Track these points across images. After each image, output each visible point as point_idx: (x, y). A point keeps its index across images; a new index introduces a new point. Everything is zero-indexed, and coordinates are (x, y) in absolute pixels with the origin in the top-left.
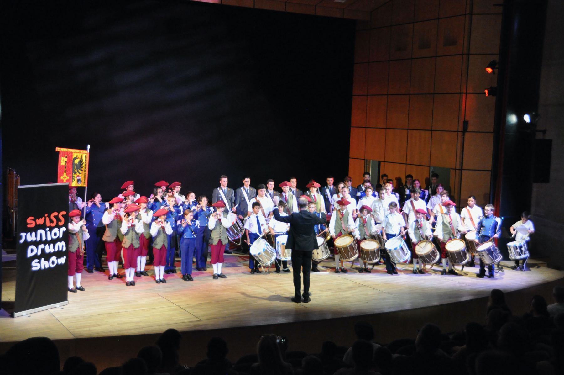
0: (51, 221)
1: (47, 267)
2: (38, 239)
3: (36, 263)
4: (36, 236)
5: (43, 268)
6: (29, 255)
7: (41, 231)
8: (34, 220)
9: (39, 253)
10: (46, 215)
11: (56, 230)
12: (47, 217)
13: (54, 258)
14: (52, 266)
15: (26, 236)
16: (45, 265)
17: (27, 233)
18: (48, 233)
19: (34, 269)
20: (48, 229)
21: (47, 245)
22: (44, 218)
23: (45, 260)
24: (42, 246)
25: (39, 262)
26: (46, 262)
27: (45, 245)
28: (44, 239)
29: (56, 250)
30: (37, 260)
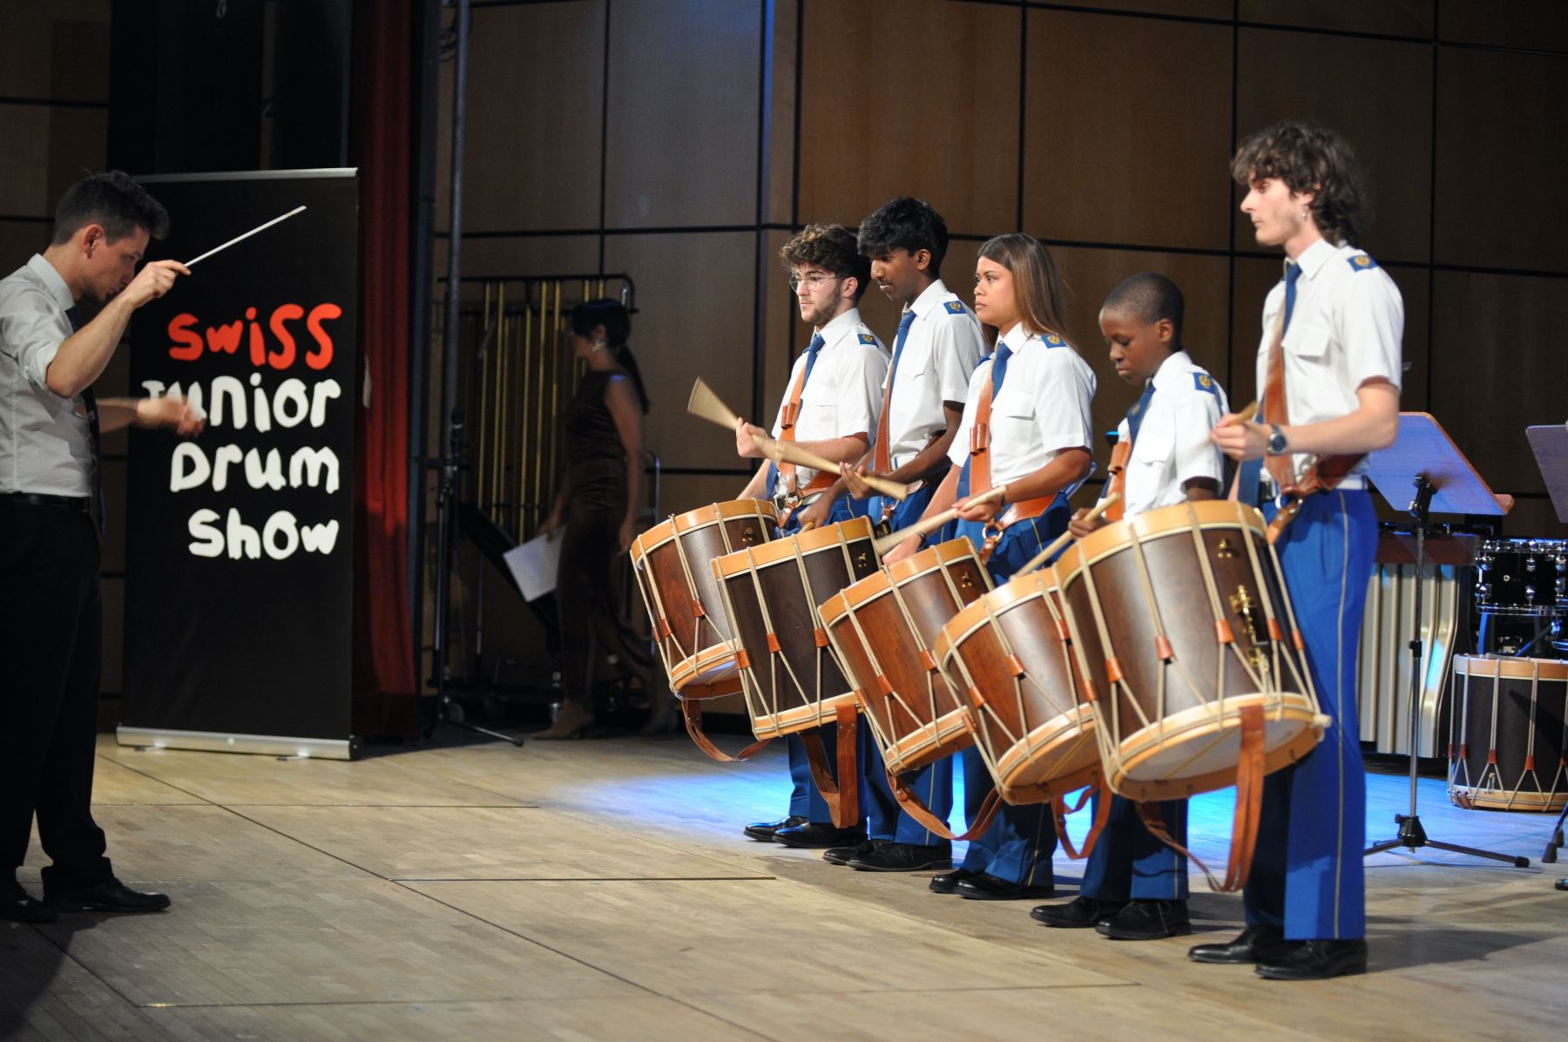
0: (273, 345)
1: (254, 552)
2: (216, 419)
3: (203, 523)
4: (207, 404)
6: (177, 483)
7: (224, 384)
8: (200, 329)
9: (220, 483)
10: (251, 313)
11: (292, 388)
12: (255, 320)
13: (282, 520)
14: (277, 554)
16: (243, 543)
17: (167, 385)
18: (260, 395)
19: (198, 550)
20: (256, 379)
21: (253, 456)
22: (238, 325)
23: (244, 521)
25: (221, 525)
26: (249, 533)
27: (245, 452)
28: (240, 421)
29: (296, 481)
30: (209, 515)
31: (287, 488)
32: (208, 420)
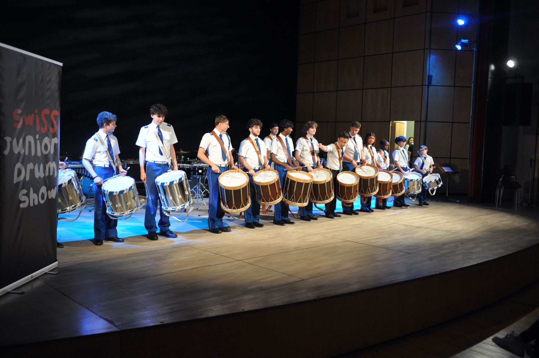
0: (42, 124)
1: (36, 203)
2: (27, 153)
3: (23, 195)
4: (24, 147)
5: (32, 205)
6: (16, 180)
7: (30, 138)
8: (23, 116)
9: (28, 179)
10: (36, 111)
11: (46, 140)
12: (37, 114)
13: (43, 189)
14: (42, 202)
15: (11, 143)
16: (34, 200)
17: (12, 139)
18: (38, 142)
19: (22, 206)
20: (37, 137)
21: (37, 166)
22: (33, 115)
23: (34, 192)
24: (30, 166)
25: (28, 195)
26: (36, 195)
27: (34, 165)
28: (33, 153)
29: (47, 174)
30: (25, 191)
31: (44, 177)
32: (25, 153)
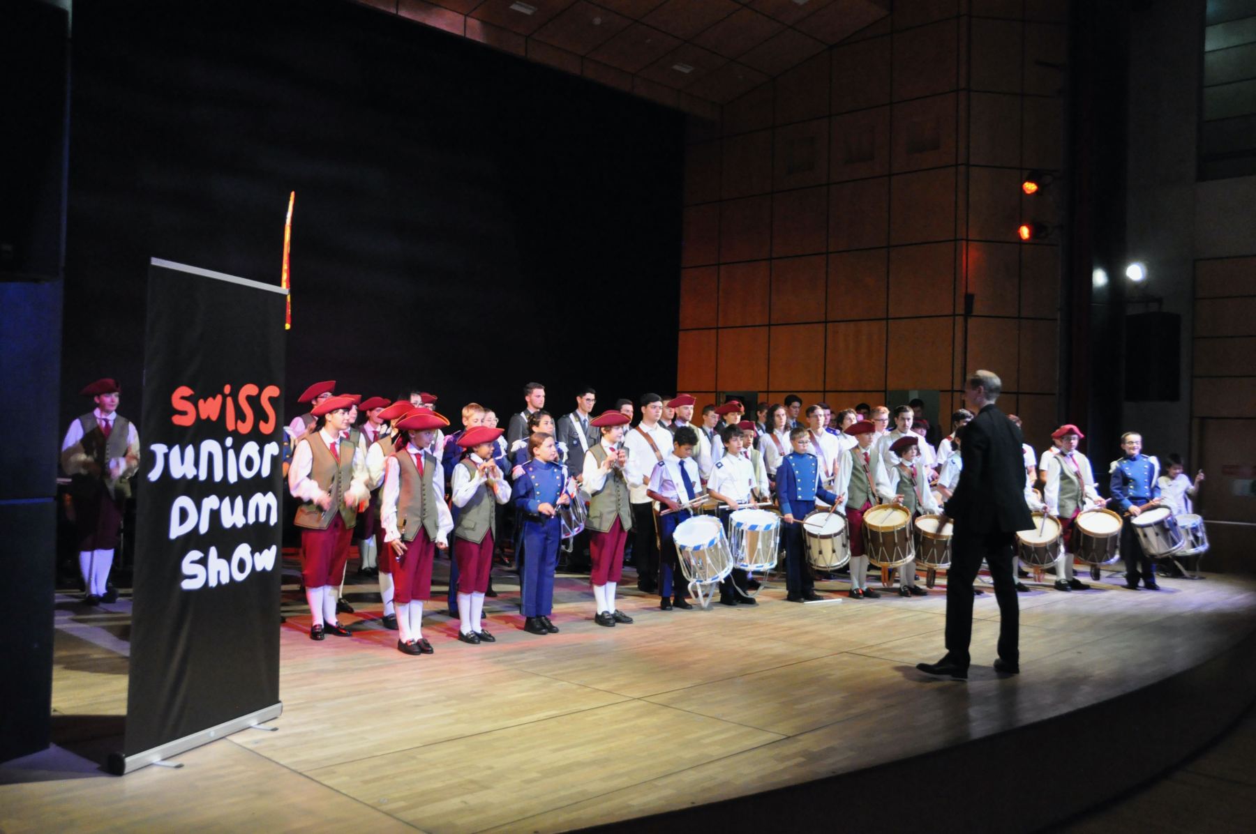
0: (240, 416)
1: (225, 580)
2: (203, 476)
3: (193, 562)
4: (197, 464)
5: (213, 583)
6: (177, 530)
7: (210, 446)
8: (193, 400)
9: (204, 529)
10: (227, 389)
11: (251, 448)
12: (229, 395)
13: (243, 551)
14: (240, 577)
15: (166, 456)
16: (219, 573)
17: (170, 448)
18: (231, 453)
19: (187, 585)
20: (229, 441)
21: (227, 501)
22: (219, 397)
23: (220, 556)
24: (211, 502)
25: (203, 562)
26: (223, 562)
27: (221, 500)
28: (218, 477)
29: (252, 520)
30: (195, 555)
31: (246, 525)
32: (196, 477)
